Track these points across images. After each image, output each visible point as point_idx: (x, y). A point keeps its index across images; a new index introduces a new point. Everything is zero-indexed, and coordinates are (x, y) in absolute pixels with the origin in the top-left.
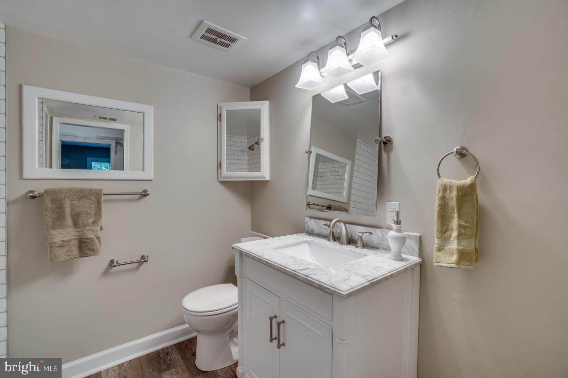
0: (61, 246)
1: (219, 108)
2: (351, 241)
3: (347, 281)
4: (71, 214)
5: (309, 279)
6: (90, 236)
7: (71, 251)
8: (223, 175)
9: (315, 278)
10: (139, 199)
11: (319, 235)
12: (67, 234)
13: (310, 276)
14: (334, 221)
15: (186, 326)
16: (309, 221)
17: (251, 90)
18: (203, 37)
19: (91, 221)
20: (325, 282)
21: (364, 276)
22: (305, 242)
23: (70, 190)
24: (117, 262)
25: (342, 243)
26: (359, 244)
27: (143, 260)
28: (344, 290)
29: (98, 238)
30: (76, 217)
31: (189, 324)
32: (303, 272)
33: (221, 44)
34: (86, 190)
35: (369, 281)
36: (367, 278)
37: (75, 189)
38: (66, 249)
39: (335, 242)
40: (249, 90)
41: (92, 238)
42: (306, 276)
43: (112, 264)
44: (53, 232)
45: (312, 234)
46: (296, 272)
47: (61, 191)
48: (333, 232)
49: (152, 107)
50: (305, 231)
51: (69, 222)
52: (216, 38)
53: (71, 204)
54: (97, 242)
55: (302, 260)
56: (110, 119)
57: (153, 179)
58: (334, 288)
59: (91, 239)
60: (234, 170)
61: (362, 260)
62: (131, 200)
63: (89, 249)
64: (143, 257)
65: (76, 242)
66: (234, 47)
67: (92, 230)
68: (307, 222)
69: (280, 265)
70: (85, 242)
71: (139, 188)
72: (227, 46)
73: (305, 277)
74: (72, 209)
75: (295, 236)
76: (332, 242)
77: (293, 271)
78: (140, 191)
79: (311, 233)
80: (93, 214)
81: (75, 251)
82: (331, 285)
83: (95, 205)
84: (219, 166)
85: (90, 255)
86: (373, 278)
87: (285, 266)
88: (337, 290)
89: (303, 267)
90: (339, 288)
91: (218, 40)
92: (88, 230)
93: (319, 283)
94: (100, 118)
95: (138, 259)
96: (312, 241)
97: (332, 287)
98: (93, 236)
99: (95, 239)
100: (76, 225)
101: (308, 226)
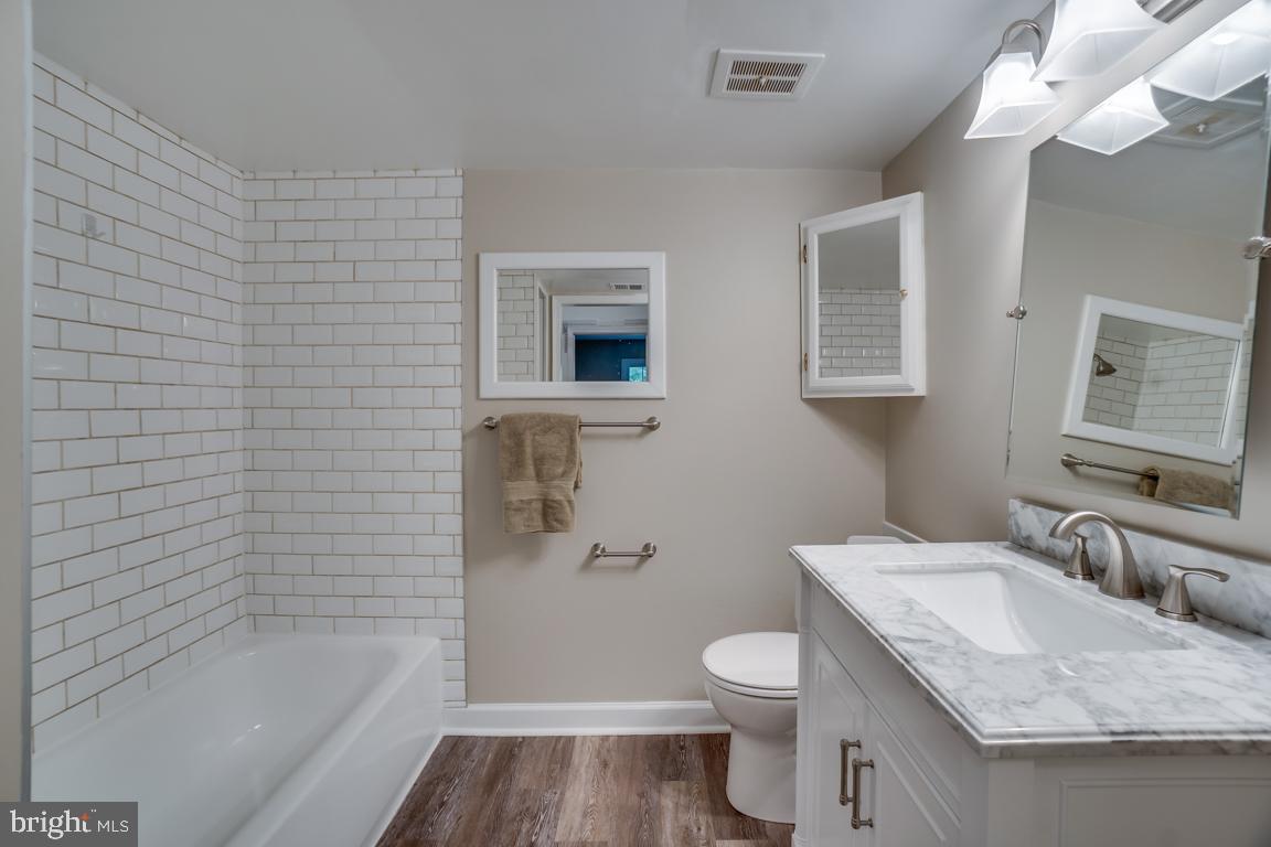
0: (518, 510)
1: (802, 233)
2: (1144, 588)
3: (1022, 710)
4: (533, 456)
5: (909, 668)
6: (558, 497)
7: (532, 519)
8: (811, 385)
9: (922, 670)
10: (641, 435)
11: (1048, 556)
12: (525, 490)
13: (914, 663)
14: (1073, 517)
15: (708, 705)
16: (1019, 510)
17: (883, 172)
18: (732, 85)
19: (560, 470)
20: (943, 691)
21: (1098, 711)
22: (991, 568)
23: (532, 417)
24: (604, 549)
25: (1107, 590)
26: (1171, 600)
27: (647, 553)
28: (986, 731)
29: (570, 502)
30: (539, 461)
31: (713, 702)
32: (904, 647)
33: (770, 86)
34: (555, 416)
35: (1113, 733)
36: (1107, 720)
37: (539, 415)
38: (526, 515)
39: (1088, 584)
40: (879, 175)
41: (560, 501)
42: (906, 660)
43: (596, 552)
44: (510, 485)
45: (1029, 548)
46: (886, 641)
47: (521, 417)
48: (1084, 552)
49: (664, 255)
50: (1010, 537)
51: (530, 470)
52: (757, 77)
53: (533, 440)
54: (568, 509)
55: (930, 614)
56: (632, 287)
57: (665, 395)
58: (962, 716)
59: (559, 503)
60: (841, 372)
61: (1145, 659)
62: (628, 437)
63: (556, 520)
64: (647, 547)
65: (538, 506)
66: (805, 84)
67: (561, 487)
68: (1013, 514)
69: (860, 615)
70: (551, 507)
71: (640, 414)
72: (788, 87)
73: (903, 662)
74: (535, 448)
75: (970, 547)
76: (1079, 581)
77: (882, 637)
78: (643, 419)
79: (1024, 546)
80: (564, 459)
81: (538, 523)
82: (955, 703)
83: (567, 443)
84: (804, 364)
85: (557, 531)
86: (1135, 728)
87: (869, 620)
88: (965, 725)
89: (915, 632)
90: (973, 720)
91: (763, 81)
92: (556, 487)
93: (928, 687)
94: (617, 287)
95: (639, 549)
96: (1014, 567)
97: (957, 711)
98: (562, 498)
99: (566, 504)
100: (539, 476)
101: (1017, 524)
